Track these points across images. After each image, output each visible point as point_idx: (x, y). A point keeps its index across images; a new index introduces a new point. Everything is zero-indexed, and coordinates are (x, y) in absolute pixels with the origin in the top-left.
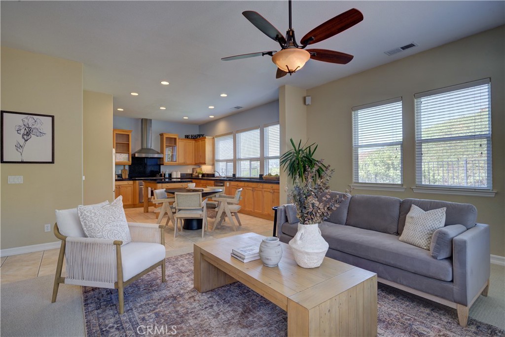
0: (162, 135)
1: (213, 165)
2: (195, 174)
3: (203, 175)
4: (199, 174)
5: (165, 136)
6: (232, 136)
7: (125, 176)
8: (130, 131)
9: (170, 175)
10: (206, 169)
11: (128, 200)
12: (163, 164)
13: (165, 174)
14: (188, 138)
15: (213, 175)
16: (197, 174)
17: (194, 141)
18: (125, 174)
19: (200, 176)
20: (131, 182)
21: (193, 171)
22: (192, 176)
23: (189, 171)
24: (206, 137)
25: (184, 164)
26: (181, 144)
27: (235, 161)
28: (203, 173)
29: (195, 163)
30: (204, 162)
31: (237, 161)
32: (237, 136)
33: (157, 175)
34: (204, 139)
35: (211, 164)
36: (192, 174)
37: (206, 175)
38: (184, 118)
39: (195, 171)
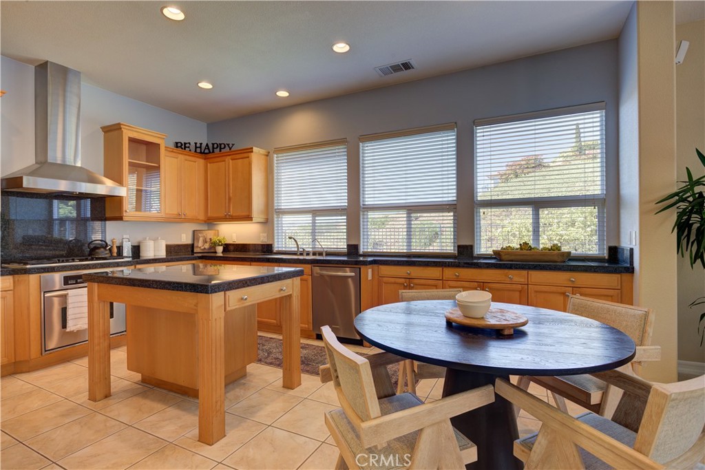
0: (111, 131)
1: (267, 222)
2: (200, 244)
3: (227, 247)
4: (214, 245)
5: (127, 134)
6: (342, 150)
9: (136, 250)
10: (234, 232)
12: (120, 218)
13: (120, 248)
15: (268, 248)
16: (207, 246)
17: (202, 161)
19: (220, 249)
22: (193, 251)
23: (185, 239)
24: (255, 149)
25: (179, 219)
26: (169, 162)
27: (354, 212)
28: (226, 242)
29: (202, 217)
30: (247, 214)
31: (361, 213)
32: (361, 148)
33: (102, 249)
34: (246, 155)
35: (262, 220)
36: (193, 245)
37: (232, 248)
38: (201, 85)
39: (201, 239)
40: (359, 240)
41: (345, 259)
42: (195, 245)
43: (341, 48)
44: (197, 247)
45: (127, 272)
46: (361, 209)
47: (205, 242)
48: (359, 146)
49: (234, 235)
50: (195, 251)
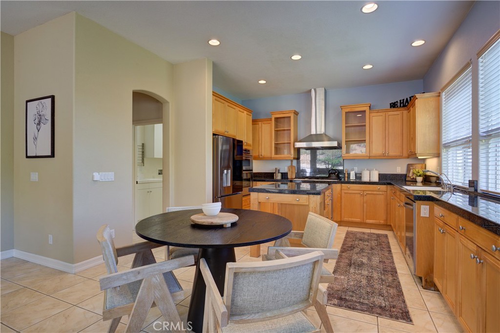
2: (411, 174)
7: (292, 175)
14: (394, 107)
18: (292, 172)
19: (419, 179)
21: (408, 170)
23: (402, 170)
25: (385, 157)
36: (406, 175)
38: (365, 68)
39: (412, 171)
42: (408, 175)
44: (409, 176)
47: (413, 173)
50: (407, 180)
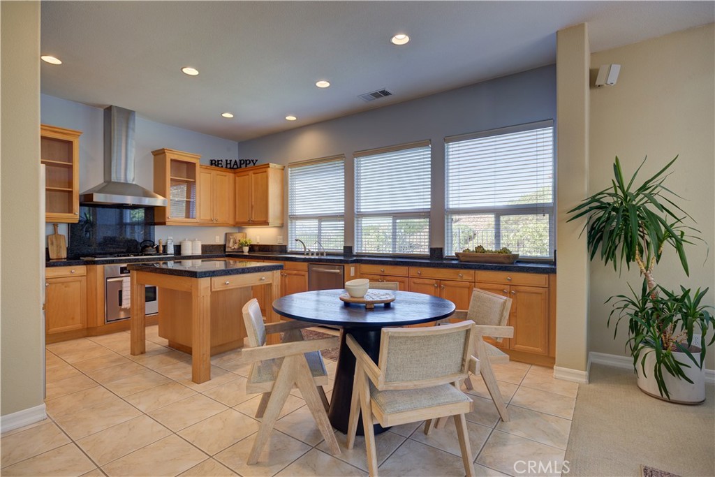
0: (159, 154)
1: (283, 227)
2: (231, 245)
3: (252, 248)
4: (242, 245)
5: (169, 157)
6: (340, 164)
7: (59, 251)
8: (77, 134)
9: (178, 249)
10: (259, 235)
11: (73, 319)
12: (164, 224)
13: (165, 247)
15: (283, 249)
16: (236, 246)
17: (232, 175)
18: (59, 247)
19: (246, 249)
20: (80, 270)
22: (225, 250)
23: (219, 240)
24: (271, 165)
25: (212, 224)
26: (204, 178)
27: (350, 217)
28: (252, 243)
29: (231, 222)
30: (264, 219)
31: (356, 219)
32: (355, 163)
33: (150, 248)
34: (264, 170)
35: (278, 225)
36: (225, 245)
37: (257, 248)
38: (224, 115)
39: (232, 240)
40: (353, 243)
41: (342, 258)
42: (227, 245)
43: (323, 84)
44: (229, 247)
45: (171, 265)
46: (356, 216)
47: (235, 243)
48: (353, 161)
49: (258, 237)
